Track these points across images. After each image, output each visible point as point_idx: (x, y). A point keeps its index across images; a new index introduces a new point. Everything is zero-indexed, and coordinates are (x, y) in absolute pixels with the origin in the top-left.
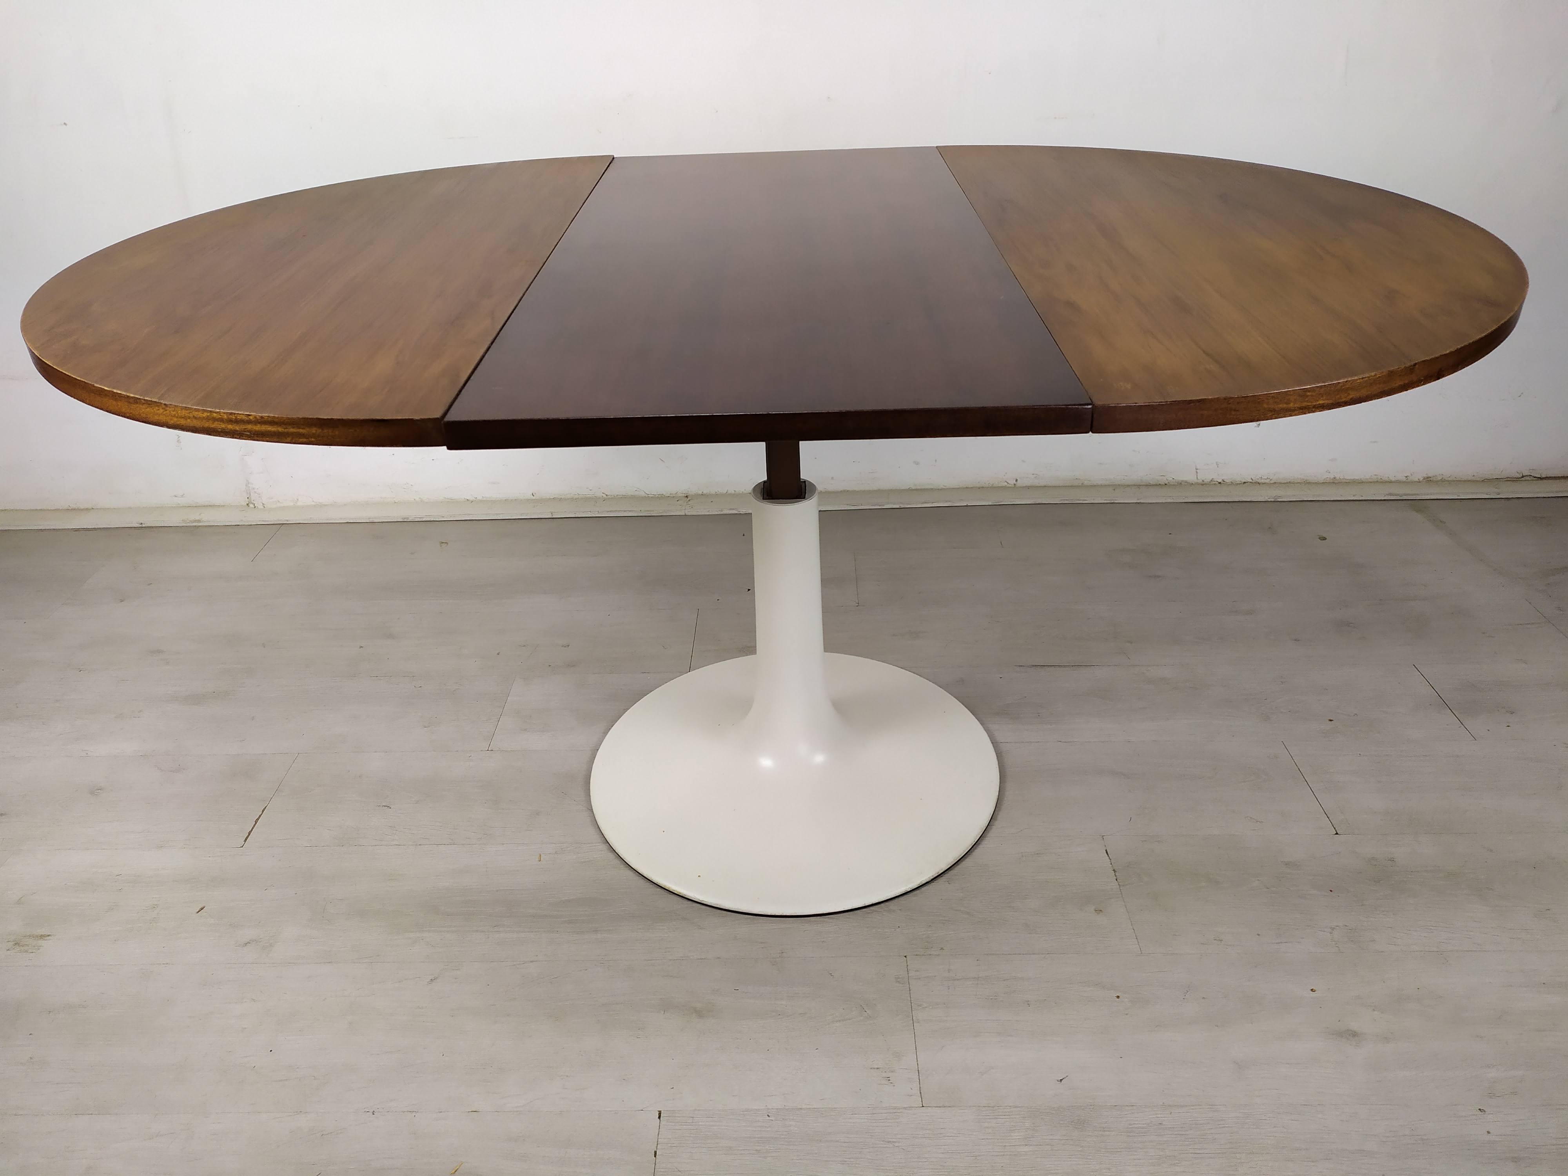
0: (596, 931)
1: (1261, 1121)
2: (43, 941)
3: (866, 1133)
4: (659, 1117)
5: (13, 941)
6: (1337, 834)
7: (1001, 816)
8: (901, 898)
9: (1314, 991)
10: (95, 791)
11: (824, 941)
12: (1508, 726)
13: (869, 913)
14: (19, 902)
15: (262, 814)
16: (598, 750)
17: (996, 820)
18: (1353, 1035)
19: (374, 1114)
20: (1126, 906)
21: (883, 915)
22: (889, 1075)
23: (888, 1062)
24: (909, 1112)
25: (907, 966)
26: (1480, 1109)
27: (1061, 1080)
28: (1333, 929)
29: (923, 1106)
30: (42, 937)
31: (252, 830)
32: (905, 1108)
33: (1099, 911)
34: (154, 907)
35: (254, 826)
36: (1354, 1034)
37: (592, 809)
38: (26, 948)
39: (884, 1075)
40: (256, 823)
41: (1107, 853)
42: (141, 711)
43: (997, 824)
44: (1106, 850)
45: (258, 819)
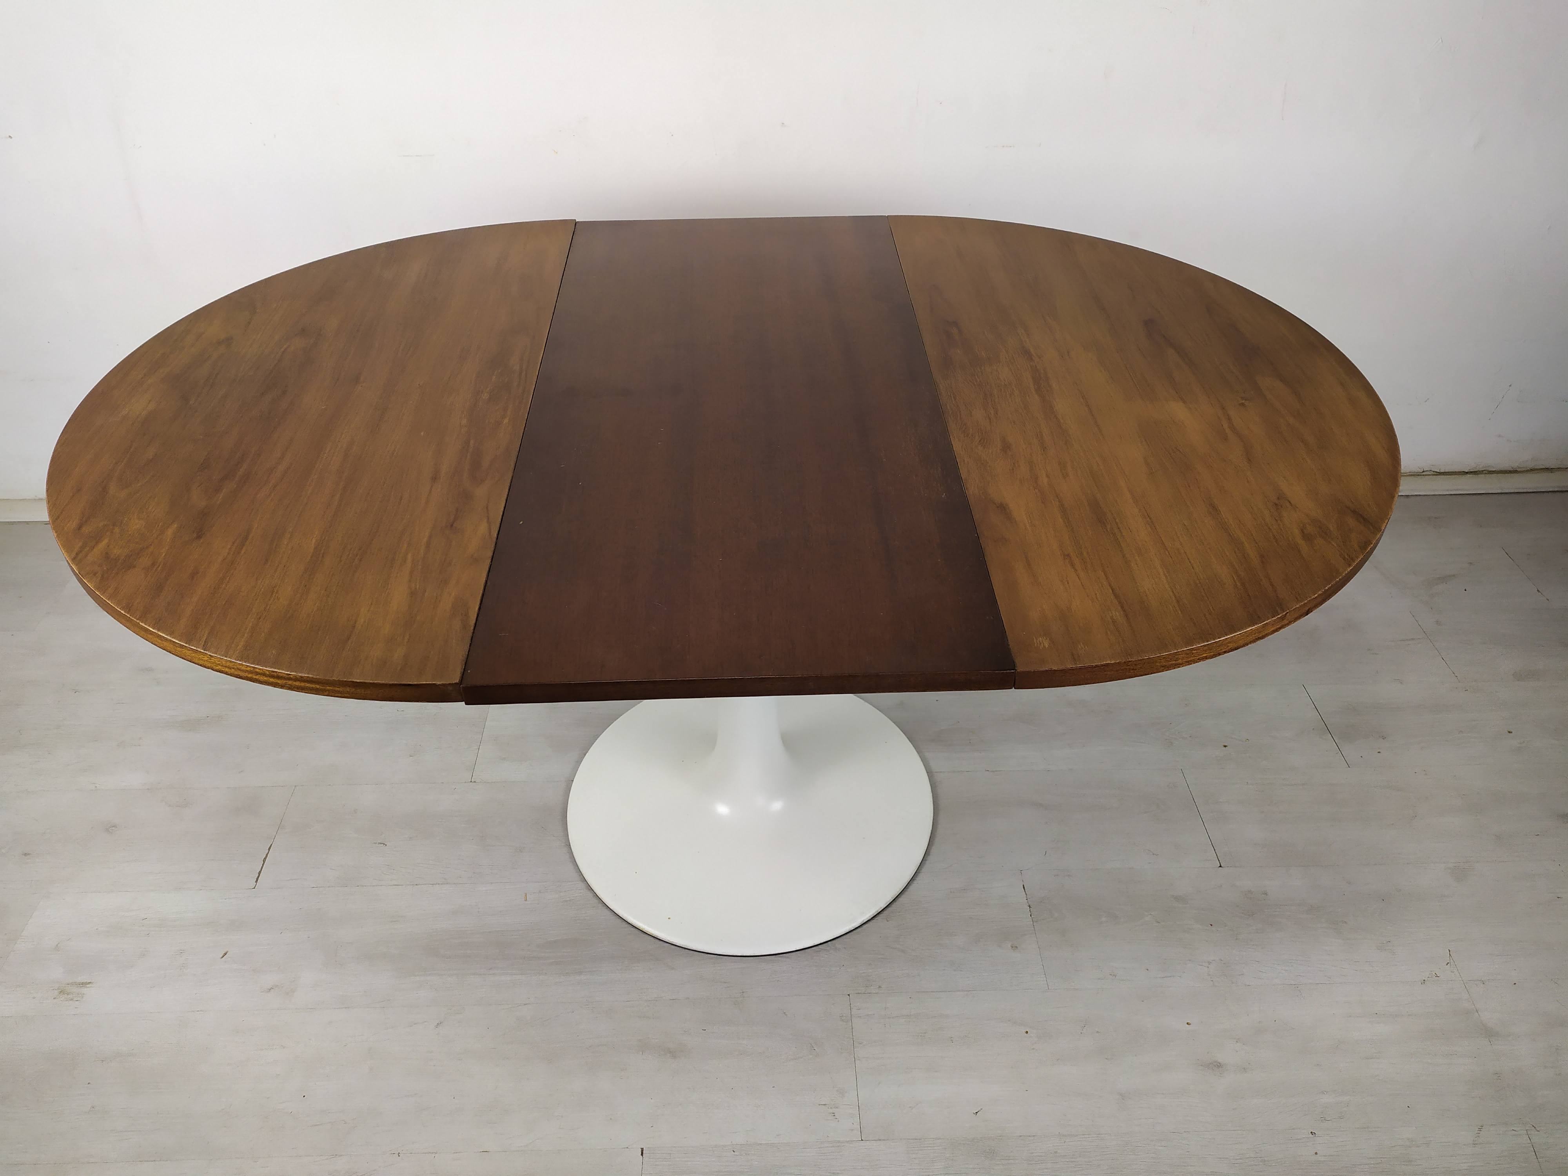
0: (580, 973)
1: (1136, 1148)
2: (86, 989)
3: (815, 1165)
4: (642, 1154)
5: (58, 989)
6: (1220, 866)
7: (933, 851)
8: (844, 937)
9: (1190, 1024)
10: (110, 828)
11: (778, 981)
12: (1379, 752)
13: (818, 951)
14: (57, 948)
15: (268, 853)
16: (573, 781)
17: (929, 855)
18: (1217, 1066)
19: (399, 1156)
20: (1037, 942)
21: (831, 953)
22: (834, 1110)
23: (833, 1098)
24: (851, 1145)
25: (850, 1004)
26: (1312, 1132)
27: (976, 1113)
28: (1209, 963)
29: (862, 1140)
30: (84, 984)
31: (261, 870)
32: (847, 1142)
33: (1014, 947)
34: (182, 952)
35: (263, 865)
36: (1219, 1065)
37: (570, 845)
38: (71, 996)
39: (831, 1111)
40: (264, 862)
41: (1024, 888)
42: (140, 738)
43: (931, 858)
44: (1023, 886)
45: (265, 858)
